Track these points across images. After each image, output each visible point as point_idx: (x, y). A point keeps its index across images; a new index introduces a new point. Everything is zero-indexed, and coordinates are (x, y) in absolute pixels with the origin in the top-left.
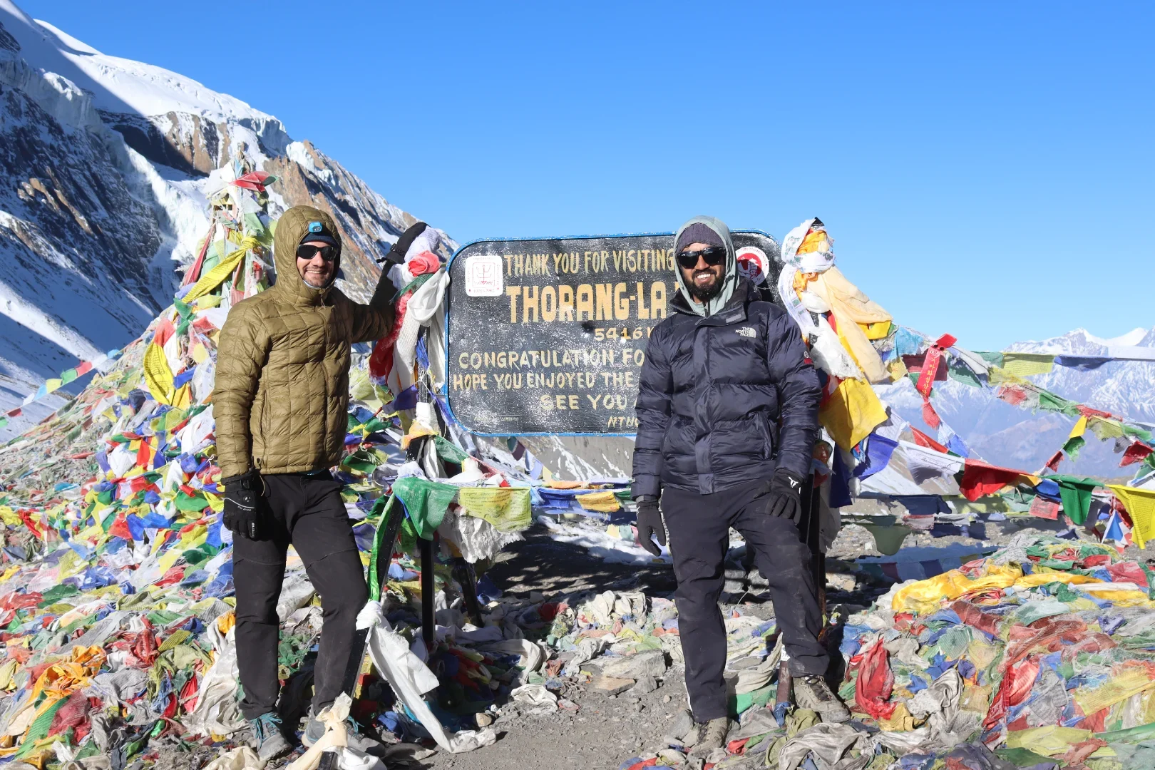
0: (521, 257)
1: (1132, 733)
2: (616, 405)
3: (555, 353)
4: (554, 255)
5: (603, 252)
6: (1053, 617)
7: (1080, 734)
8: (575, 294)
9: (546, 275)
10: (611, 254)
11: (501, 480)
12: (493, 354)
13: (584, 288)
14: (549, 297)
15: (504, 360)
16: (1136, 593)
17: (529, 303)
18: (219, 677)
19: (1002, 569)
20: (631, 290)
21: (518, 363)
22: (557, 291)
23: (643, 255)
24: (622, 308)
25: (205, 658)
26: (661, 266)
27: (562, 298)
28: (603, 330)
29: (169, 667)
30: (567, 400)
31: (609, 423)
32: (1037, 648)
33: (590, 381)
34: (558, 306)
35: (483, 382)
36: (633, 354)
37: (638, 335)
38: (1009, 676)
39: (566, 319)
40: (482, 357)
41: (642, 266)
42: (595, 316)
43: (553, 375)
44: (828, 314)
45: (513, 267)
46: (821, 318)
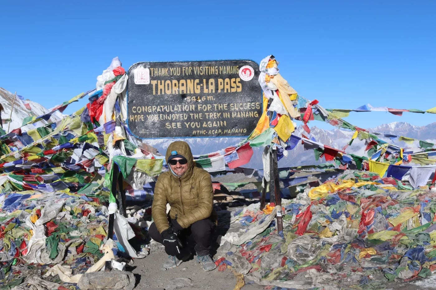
0: (157, 69)
1: (412, 231)
2: (196, 126)
3: (171, 106)
4: (170, 68)
5: (190, 68)
6: (372, 195)
7: (394, 233)
8: (179, 83)
9: (167, 76)
10: (193, 68)
11: (152, 156)
12: (146, 107)
13: (182, 81)
14: (168, 84)
15: (151, 109)
16: (393, 188)
17: (160, 87)
18: (37, 240)
19: (348, 181)
20: (201, 82)
21: (156, 110)
22: (171, 82)
23: (206, 69)
24: (197, 89)
25: (28, 233)
26: (213, 73)
27: (173, 85)
28: (190, 97)
29: (12, 238)
30: (176, 125)
31: (193, 133)
32: (372, 206)
33: (186, 117)
34: (172, 88)
35: (142, 118)
36: (202, 106)
37: (204, 99)
38: (363, 216)
39: (175, 93)
40: (142, 108)
41: (205, 73)
42: (187, 92)
43: (170, 115)
44: (277, 91)
45: (154, 72)
46: (274, 92)
